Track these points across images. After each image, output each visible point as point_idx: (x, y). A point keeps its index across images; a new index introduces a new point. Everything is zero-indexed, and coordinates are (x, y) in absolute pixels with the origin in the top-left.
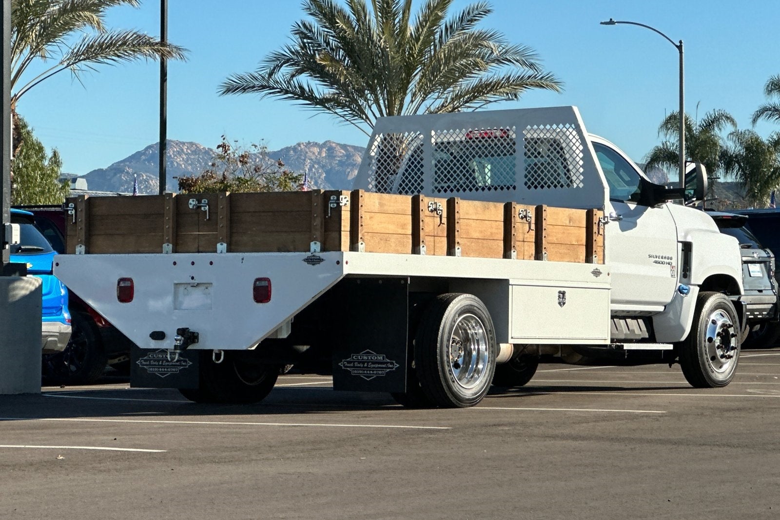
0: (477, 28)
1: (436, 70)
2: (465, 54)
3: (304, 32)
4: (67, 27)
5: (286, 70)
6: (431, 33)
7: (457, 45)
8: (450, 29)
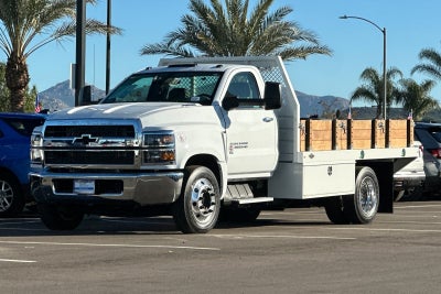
0: (285, 19)
1: (262, 43)
2: (279, 34)
3: (187, 21)
4: (57, 16)
5: (177, 42)
6: (259, 22)
7: (273, 30)
8: (270, 20)
